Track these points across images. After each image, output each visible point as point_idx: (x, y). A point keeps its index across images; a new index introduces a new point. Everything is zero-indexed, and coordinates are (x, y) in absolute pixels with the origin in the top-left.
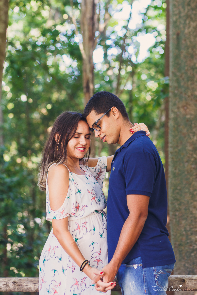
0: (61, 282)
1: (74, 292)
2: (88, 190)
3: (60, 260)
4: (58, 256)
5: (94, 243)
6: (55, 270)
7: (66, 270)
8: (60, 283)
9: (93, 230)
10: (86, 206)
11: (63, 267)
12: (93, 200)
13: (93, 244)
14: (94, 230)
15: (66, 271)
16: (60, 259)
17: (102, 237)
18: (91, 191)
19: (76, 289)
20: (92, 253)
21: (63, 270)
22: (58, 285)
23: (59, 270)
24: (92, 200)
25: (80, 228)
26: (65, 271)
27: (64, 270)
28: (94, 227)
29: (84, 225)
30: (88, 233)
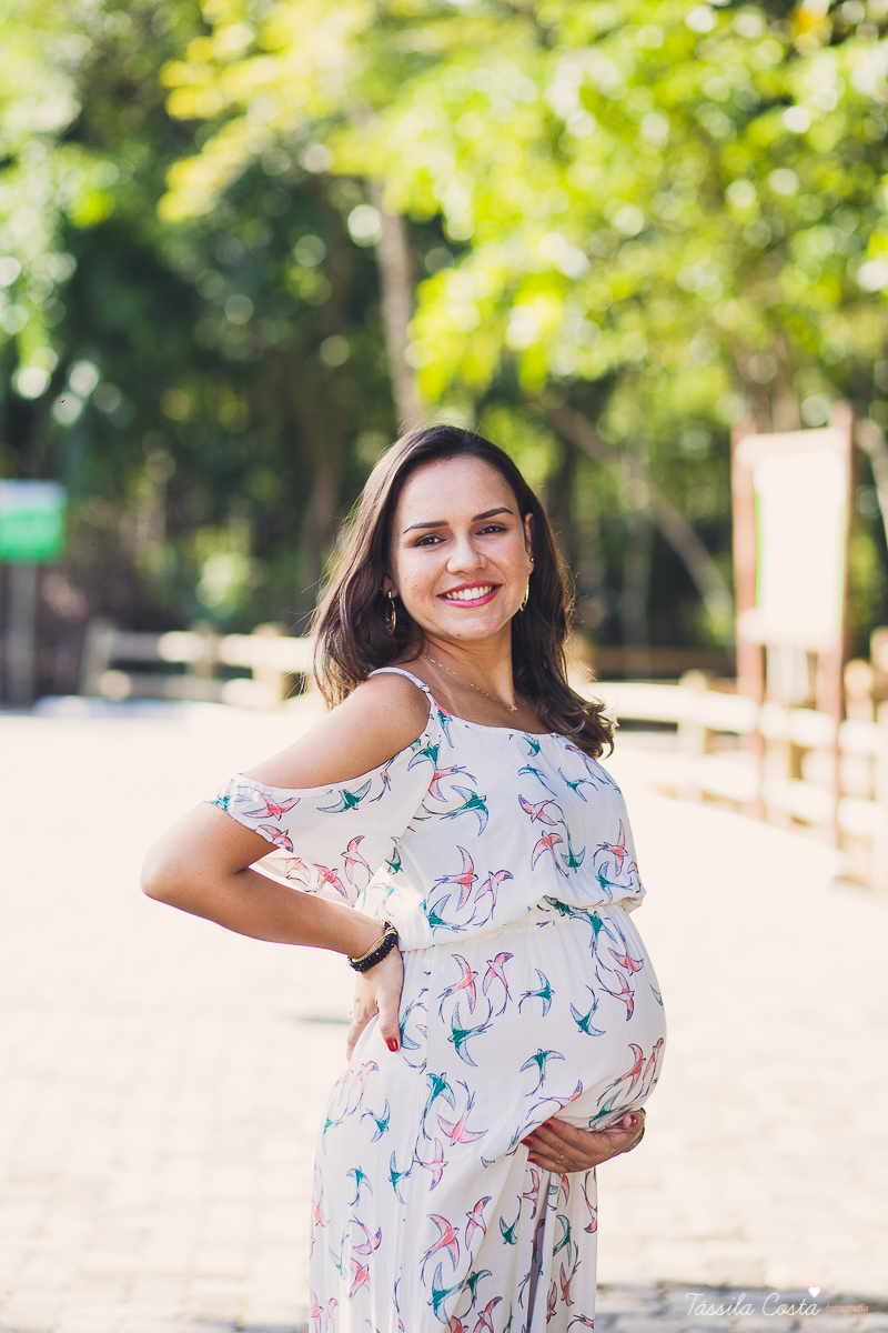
0: (382, 1230)
1: (437, 1280)
2: (522, 801)
3: (382, 1130)
4: (374, 1112)
5: (545, 1054)
6: (359, 1175)
7: (407, 1175)
8: (378, 1235)
9: (540, 995)
10: (506, 877)
11: (394, 1160)
12: (543, 847)
13: (540, 1058)
14: (546, 994)
15: (408, 1179)
16: (382, 1126)
17: (590, 1029)
18: (540, 807)
19: (448, 1263)
20: (534, 1100)
21: (395, 1176)
22: (373, 1243)
23: (378, 1175)
24: (538, 850)
25: (472, 983)
26: (400, 1181)
27: (399, 1174)
28: (544, 981)
29: (496, 967)
30: (512, 1006)
